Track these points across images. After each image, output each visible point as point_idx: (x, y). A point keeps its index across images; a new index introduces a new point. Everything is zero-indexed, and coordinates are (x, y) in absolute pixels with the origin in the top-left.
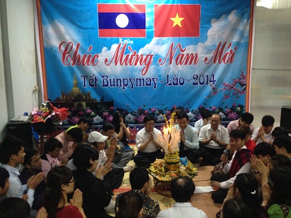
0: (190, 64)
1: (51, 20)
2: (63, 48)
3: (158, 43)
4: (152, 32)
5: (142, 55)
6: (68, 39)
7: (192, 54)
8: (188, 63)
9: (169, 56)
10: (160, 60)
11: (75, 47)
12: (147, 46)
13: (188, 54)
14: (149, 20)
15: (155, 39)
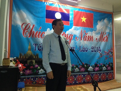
0: (90, 41)
3: (75, 29)
5: (68, 34)
7: (91, 36)
8: (89, 41)
9: (80, 36)
10: (76, 38)
12: (70, 30)
13: (89, 36)
14: (71, 17)
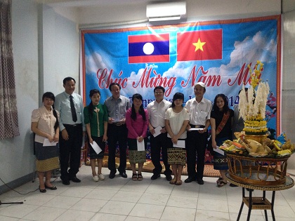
0: (213, 85)
1: (92, 51)
2: (100, 74)
4: (175, 57)
5: (166, 78)
6: (104, 66)
7: (215, 76)
8: (211, 85)
10: (183, 82)
11: (108, 73)
12: (170, 69)
13: (210, 76)
14: (173, 47)
15: (178, 63)
